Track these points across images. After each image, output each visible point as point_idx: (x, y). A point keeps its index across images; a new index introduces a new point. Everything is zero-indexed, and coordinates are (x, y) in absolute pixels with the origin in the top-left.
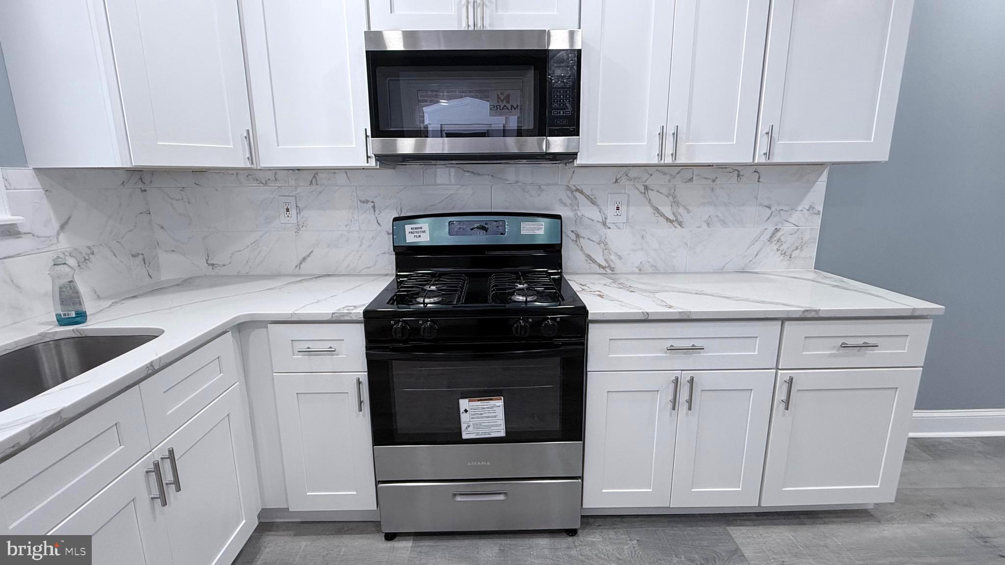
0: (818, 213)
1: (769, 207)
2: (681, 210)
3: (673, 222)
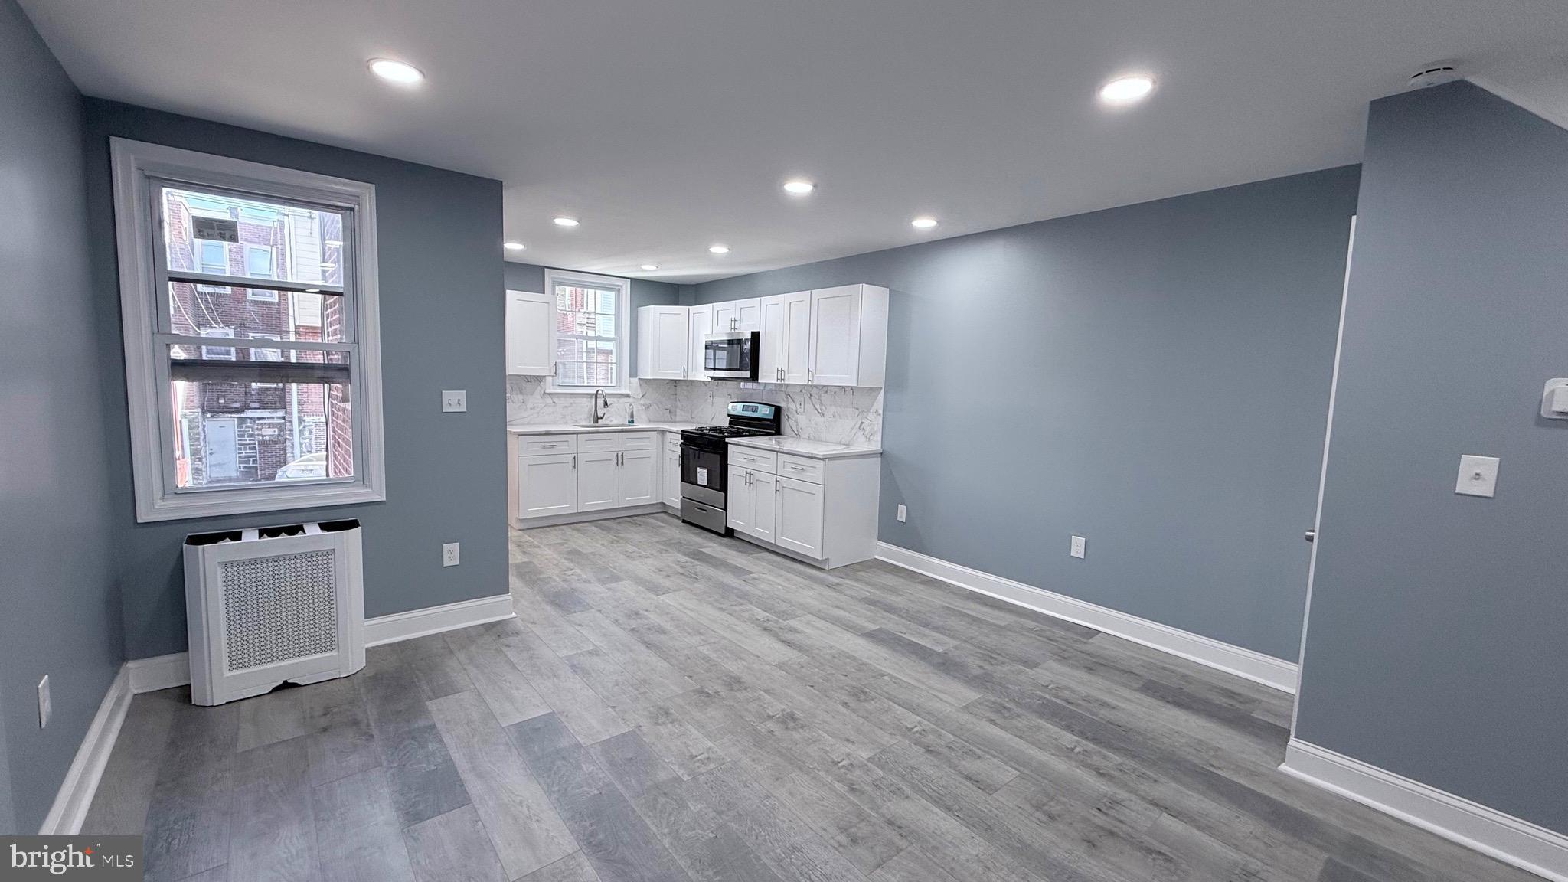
0: (880, 415)
1: (858, 409)
2: (823, 408)
3: (822, 414)
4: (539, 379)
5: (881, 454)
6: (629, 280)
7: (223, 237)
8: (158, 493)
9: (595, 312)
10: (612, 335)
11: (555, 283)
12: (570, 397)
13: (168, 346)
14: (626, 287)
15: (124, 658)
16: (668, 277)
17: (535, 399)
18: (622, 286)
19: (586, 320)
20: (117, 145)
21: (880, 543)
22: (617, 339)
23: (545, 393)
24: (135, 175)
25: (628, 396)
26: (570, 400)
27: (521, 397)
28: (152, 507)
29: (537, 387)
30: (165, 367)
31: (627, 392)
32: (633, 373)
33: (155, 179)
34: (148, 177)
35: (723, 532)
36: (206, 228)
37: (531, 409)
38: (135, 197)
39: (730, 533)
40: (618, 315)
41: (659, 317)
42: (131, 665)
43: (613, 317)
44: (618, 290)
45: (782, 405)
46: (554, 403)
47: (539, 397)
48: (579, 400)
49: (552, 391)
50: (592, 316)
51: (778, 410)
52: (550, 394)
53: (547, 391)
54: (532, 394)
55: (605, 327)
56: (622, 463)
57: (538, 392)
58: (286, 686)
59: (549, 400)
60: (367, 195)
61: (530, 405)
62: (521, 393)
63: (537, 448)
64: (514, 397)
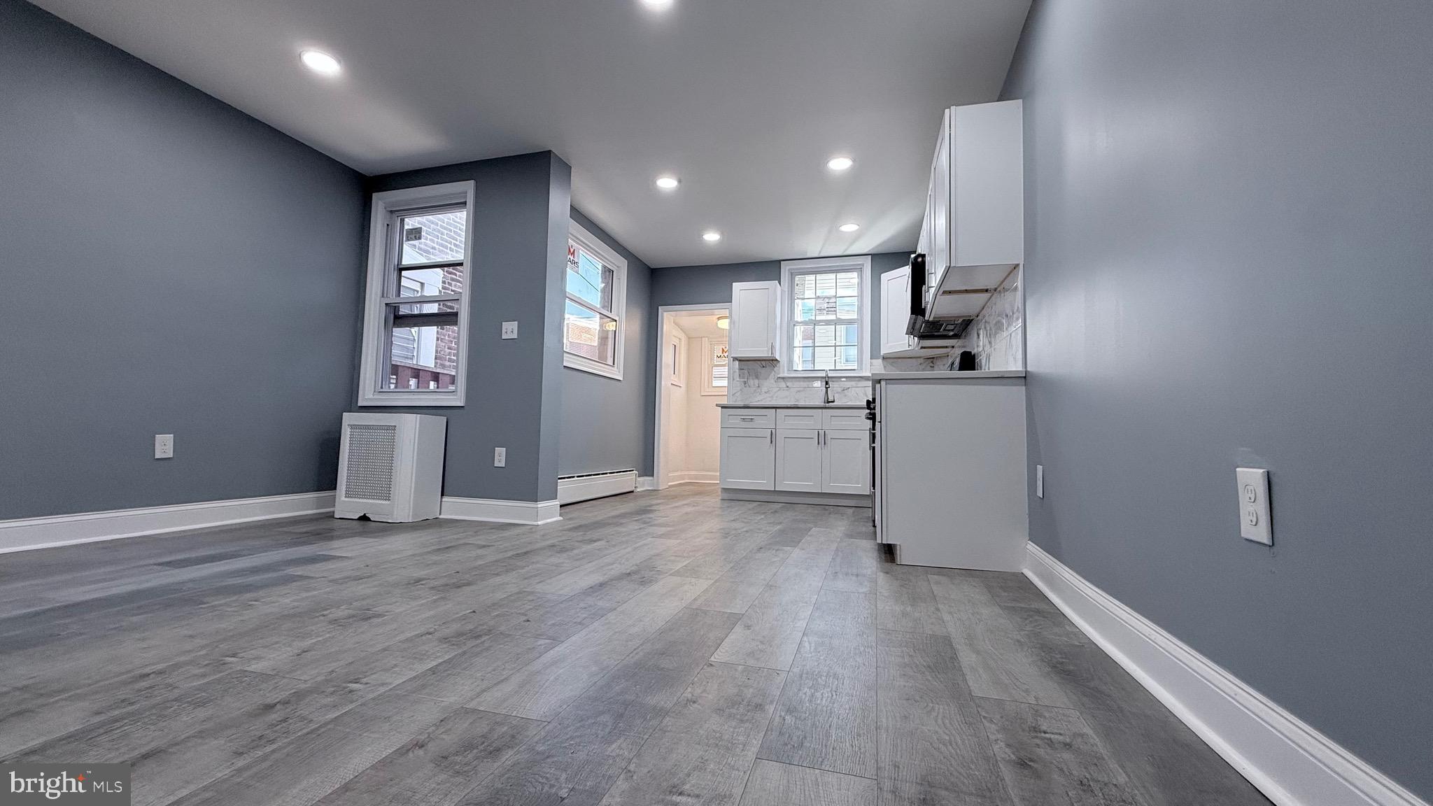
4: (774, 362)
5: (1025, 377)
6: (871, 256)
7: (416, 239)
8: (371, 391)
9: (836, 297)
10: (853, 317)
11: (792, 275)
12: (804, 381)
14: (868, 263)
17: (769, 383)
18: (863, 265)
19: (826, 305)
20: (375, 196)
21: (1032, 547)
22: (860, 321)
23: (778, 377)
24: (381, 212)
26: (805, 384)
27: (756, 382)
29: (770, 372)
31: (868, 375)
32: (875, 354)
33: (398, 213)
34: (390, 212)
38: (379, 223)
40: (859, 296)
43: (855, 298)
44: (859, 269)
46: (788, 387)
47: (773, 381)
48: (812, 383)
49: (786, 375)
50: (833, 300)
52: (783, 378)
53: (781, 375)
54: (766, 379)
55: (847, 309)
56: (825, 443)
57: (771, 380)
58: (364, 518)
59: (783, 385)
61: (765, 389)
62: (757, 377)
63: (737, 421)
64: (751, 382)
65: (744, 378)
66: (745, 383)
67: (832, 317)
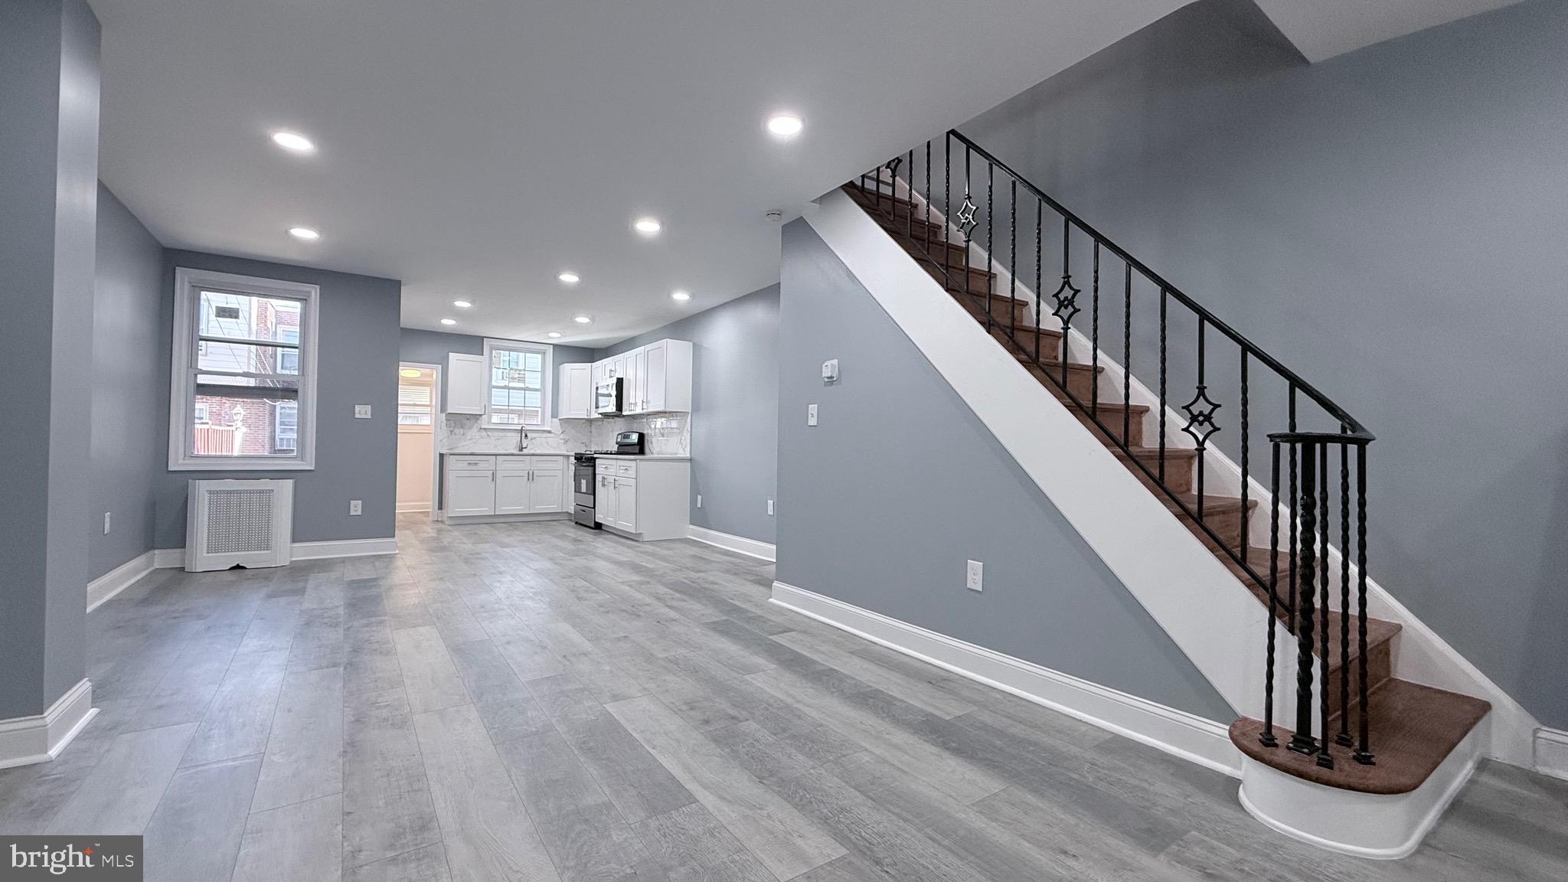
0: (689, 430)
1: (680, 427)
4: (477, 417)
5: (690, 460)
6: (552, 346)
7: (231, 317)
8: (181, 456)
9: (524, 370)
10: (538, 386)
11: (492, 348)
12: (500, 432)
13: (196, 375)
14: (550, 350)
15: (153, 548)
16: (576, 342)
17: (473, 432)
18: (546, 350)
19: (517, 376)
20: (179, 271)
21: (691, 527)
22: (542, 390)
23: (481, 428)
24: (187, 286)
25: (550, 432)
26: (501, 434)
27: (462, 430)
28: (177, 462)
29: (474, 424)
30: (192, 388)
31: (549, 429)
32: (554, 415)
33: (197, 288)
34: (193, 286)
35: (592, 525)
36: (224, 312)
37: (470, 440)
38: (186, 297)
39: (598, 526)
40: (543, 372)
41: (575, 372)
42: (156, 552)
43: (540, 373)
44: (543, 353)
45: (645, 432)
46: (488, 437)
47: (475, 431)
48: (509, 434)
49: (487, 427)
50: (522, 372)
51: (642, 436)
52: (485, 429)
53: (483, 427)
54: (470, 431)
55: (533, 380)
56: (533, 479)
57: (475, 429)
58: (238, 567)
59: (484, 434)
60: (314, 291)
62: (462, 427)
63: (464, 465)
64: (457, 431)
65: (450, 427)
66: (451, 431)
67: (522, 385)
